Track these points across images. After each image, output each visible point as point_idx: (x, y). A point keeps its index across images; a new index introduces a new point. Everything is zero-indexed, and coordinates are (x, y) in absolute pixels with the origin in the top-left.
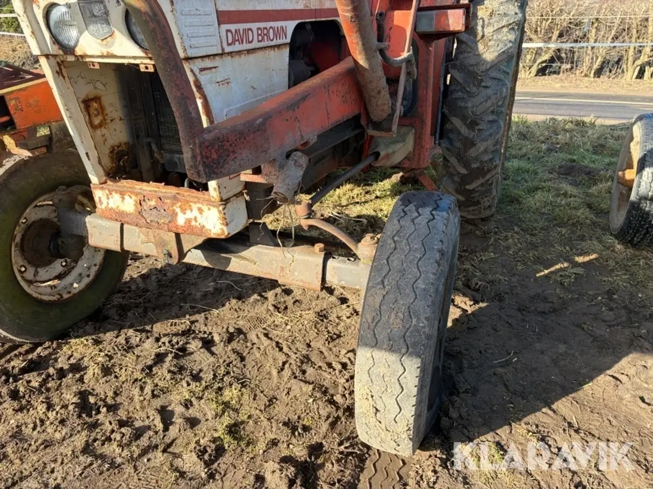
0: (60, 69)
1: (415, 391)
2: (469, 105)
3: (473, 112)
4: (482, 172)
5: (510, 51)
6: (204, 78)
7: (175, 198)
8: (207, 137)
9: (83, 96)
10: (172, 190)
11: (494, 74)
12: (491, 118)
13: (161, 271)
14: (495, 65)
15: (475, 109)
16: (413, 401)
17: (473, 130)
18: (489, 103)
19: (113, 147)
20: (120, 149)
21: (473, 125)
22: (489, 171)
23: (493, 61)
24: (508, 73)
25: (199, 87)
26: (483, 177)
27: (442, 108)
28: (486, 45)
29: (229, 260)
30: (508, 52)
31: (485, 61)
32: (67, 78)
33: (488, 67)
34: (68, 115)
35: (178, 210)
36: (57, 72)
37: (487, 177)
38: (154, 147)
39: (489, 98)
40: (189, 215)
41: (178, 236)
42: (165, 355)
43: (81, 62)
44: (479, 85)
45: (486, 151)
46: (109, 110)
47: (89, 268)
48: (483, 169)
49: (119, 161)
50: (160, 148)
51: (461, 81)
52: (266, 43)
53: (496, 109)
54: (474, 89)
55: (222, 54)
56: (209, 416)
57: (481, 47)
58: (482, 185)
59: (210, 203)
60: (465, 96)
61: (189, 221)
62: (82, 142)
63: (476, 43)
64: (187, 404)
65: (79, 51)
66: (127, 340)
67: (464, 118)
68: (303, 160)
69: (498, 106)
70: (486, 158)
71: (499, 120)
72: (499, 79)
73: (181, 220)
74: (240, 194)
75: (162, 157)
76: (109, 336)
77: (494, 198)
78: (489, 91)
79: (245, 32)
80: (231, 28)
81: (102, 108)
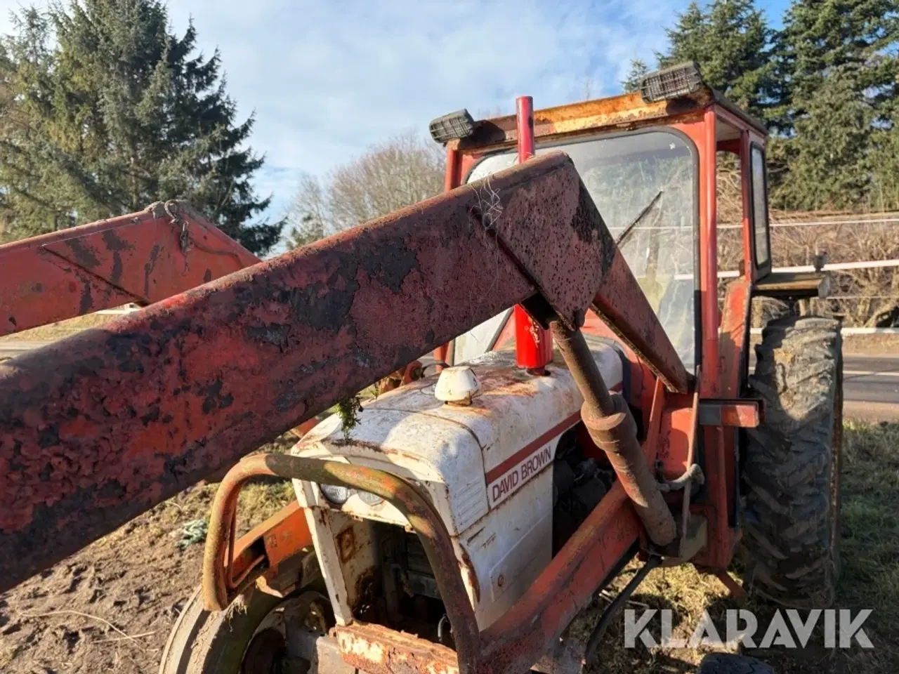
0: (323, 517)
2: (777, 473)
3: (784, 484)
4: (805, 558)
5: (824, 408)
6: (470, 549)
7: (430, 655)
9: (337, 532)
10: (426, 645)
11: (806, 435)
12: (810, 491)
14: (807, 424)
15: (786, 479)
17: (787, 505)
18: (805, 473)
19: (359, 577)
20: (367, 575)
21: (785, 498)
22: (816, 558)
23: (802, 421)
24: (826, 434)
25: (467, 560)
26: (810, 565)
27: (741, 475)
28: (790, 399)
30: (821, 410)
31: (791, 420)
32: (327, 524)
33: (797, 427)
34: (325, 559)
36: (320, 521)
37: (816, 565)
39: (804, 466)
44: (788, 449)
45: (808, 532)
46: (359, 536)
48: (807, 554)
49: (364, 590)
51: (763, 443)
52: (530, 475)
53: (815, 480)
54: (782, 455)
55: (489, 513)
57: (784, 402)
58: (810, 574)
60: (771, 461)
62: (334, 585)
63: (777, 396)
65: (345, 508)
67: (772, 489)
69: (817, 476)
70: (810, 541)
71: (822, 493)
72: (814, 443)
75: (407, 578)
77: (828, 592)
78: (804, 458)
79: (510, 477)
80: (498, 481)
81: (353, 537)
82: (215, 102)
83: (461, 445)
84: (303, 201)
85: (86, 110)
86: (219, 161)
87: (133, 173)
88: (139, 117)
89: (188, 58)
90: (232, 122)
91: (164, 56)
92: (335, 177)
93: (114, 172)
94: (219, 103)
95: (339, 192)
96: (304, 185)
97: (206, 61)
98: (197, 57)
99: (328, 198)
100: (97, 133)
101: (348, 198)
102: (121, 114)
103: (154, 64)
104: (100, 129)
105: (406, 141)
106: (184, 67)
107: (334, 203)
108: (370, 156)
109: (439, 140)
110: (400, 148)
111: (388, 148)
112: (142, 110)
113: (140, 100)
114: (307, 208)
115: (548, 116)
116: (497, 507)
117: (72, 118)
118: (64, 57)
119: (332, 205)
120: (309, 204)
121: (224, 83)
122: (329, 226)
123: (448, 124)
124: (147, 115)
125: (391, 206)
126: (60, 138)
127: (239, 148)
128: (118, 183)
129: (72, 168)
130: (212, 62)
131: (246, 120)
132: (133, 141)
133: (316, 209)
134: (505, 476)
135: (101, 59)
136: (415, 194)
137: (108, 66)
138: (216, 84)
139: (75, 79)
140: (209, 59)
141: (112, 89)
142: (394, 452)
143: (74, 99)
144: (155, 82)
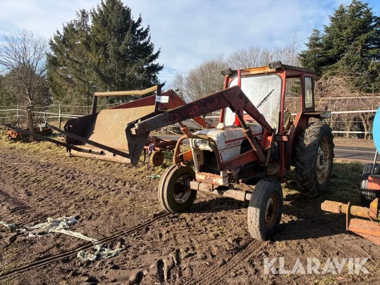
0: (195, 150)
1: (259, 217)
2: (301, 158)
3: (302, 161)
4: (307, 180)
6: (221, 153)
7: (213, 176)
8: (222, 164)
9: (197, 155)
10: (213, 175)
11: (309, 149)
12: (309, 162)
13: (203, 202)
16: (259, 219)
17: (303, 166)
18: (308, 158)
19: (201, 165)
21: (303, 164)
22: (310, 179)
23: (308, 145)
25: (221, 155)
28: (307, 141)
29: (223, 193)
31: (306, 145)
32: (196, 152)
33: (307, 147)
35: (213, 179)
37: (310, 181)
38: (209, 166)
39: (307, 156)
40: (216, 180)
41: (213, 185)
42: (206, 219)
43: (199, 149)
44: (304, 152)
45: (308, 173)
46: (201, 157)
47: (186, 197)
49: (201, 168)
50: (210, 166)
52: (235, 145)
54: (303, 154)
55: (226, 149)
56: (216, 230)
57: (305, 142)
58: (309, 184)
59: (221, 177)
60: (300, 156)
61: (216, 181)
63: (304, 140)
64: (211, 228)
65: (199, 147)
66: (196, 215)
67: (300, 162)
68: (239, 169)
70: (308, 175)
72: (311, 151)
73: (214, 181)
74: (227, 176)
75: (211, 168)
76: (191, 214)
79: (230, 144)
80: (228, 144)
81: (200, 157)
82: (146, 45)
83: (221, 135)
84: (176, 83)
85: (102, 48)
86: (147, 68)
87: (117, 72)
88: (120, 51)
89: (138, 29)
90: (153, 53)
91: (130, 29)
92: (189, 73)
93: (111, 71)
94: (148, 45)
95: (190, 80)
96: (177, 77)
97: (144, 30)
98: (141, 28)
99: (185, 82)
100: (105, 57)
101: (194, 82)
102: (114, 50)
103: (126, 32)
104: (107, 56)
105: (218, 59)
106: (136, 32)
107: (188, 84)
108: (204, 65)
109: (223, 75)
110: (216, 62)
111: (211, 62)
112: (121, 49)
113: (121, 45)
114: (177, 86)
115: (249, 70)
116: (227, 148)
117: (97, 52)
118: (95, 29)
119: (187, 85)
120: (178, 84)
121: (150, 37)
122: (186, 93)
123: (225, 71)
124: (123, 50)
125: (211, 86)
126: (92, 59)
127: (155, 62)
128: (112, 76)
129: (97, 70)
130: (146, 30)
131: (157, 51)
132: (118, 60)
133: (181, 87)
134: (229, 143)
135: (108, 30)
136: (221, 81)
137: (111, 33)
138: (147, 38)
139: (98, 37)
140: (146, 29)
141: (112, 41)
142: (209, 135)
143: (98, 44)
144: (126, 38)
